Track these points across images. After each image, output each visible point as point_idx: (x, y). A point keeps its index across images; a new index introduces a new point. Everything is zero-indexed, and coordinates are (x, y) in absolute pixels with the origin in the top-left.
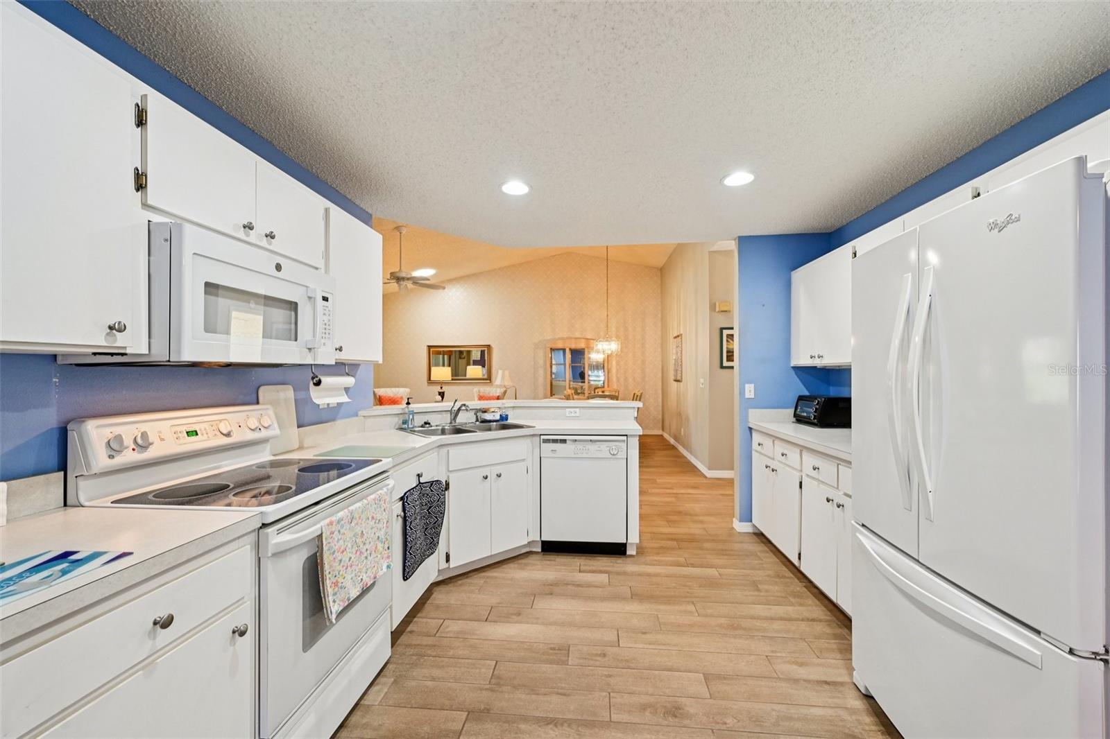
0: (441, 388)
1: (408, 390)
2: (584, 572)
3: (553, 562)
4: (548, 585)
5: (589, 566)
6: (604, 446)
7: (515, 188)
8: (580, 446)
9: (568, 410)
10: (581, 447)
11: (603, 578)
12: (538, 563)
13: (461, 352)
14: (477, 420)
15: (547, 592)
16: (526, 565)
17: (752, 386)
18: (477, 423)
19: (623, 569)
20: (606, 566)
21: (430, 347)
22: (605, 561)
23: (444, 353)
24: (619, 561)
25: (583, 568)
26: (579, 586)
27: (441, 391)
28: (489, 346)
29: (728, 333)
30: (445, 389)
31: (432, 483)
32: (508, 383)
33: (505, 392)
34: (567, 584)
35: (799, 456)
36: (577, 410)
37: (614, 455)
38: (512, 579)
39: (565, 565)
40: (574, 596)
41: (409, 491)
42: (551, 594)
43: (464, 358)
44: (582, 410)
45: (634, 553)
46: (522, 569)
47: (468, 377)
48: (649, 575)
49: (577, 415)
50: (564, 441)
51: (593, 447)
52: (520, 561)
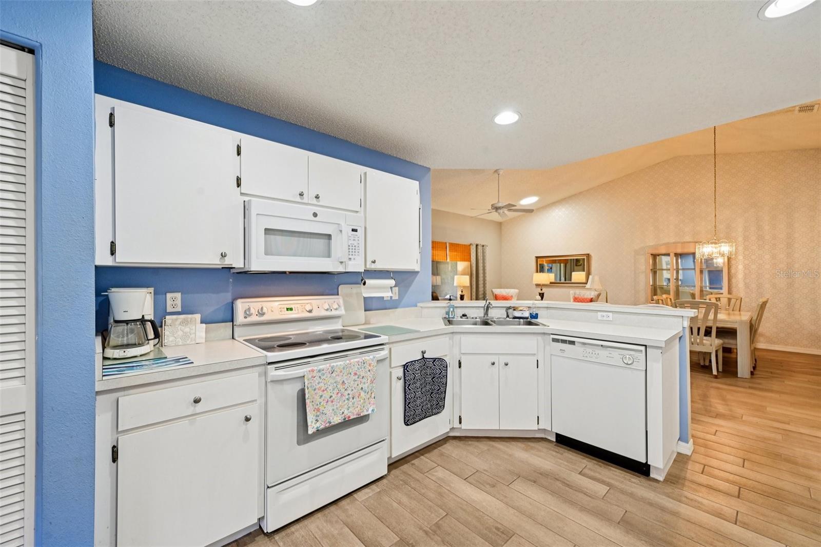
0: (541, 290)
1: (517, 291)
2: (584, 475)
3: (559, 455)
4: (538, 473)
5: (595, 472)
6: (616, 354)
7: (507, 118)
8: (589, 350)
10: (591, 351)
11: (602, 489)
12: (545, 450)
13: (577, 260)
14: (508, 316)
15: (533, 479)
16: (532, 448)
18: (508, 319)
19: (633, 490)
20: (613, 479)
21: (537, 257)
22: (618, 474)
23: (560, 262)
24: (633, 480)
25: (586, 471)
26: (568, 485)
27: (541, 292)
28: (588, 256)
30: (545, 290)
31: (434, 360)
32: (601, 288)
34: (558, 480)
36: (610, 314)
37: (627, 364)
38: (510, 455)
39: (567, 462)
41: (411, 362)
42: (535, 482)
43: (581, 265)
44: (616, 315)
45: (661, 478)
46: (526, 450)
48: (663, 509)
49: (611, 318)
50: (573, 343)
51: (604, 353)
52: (529, 443)
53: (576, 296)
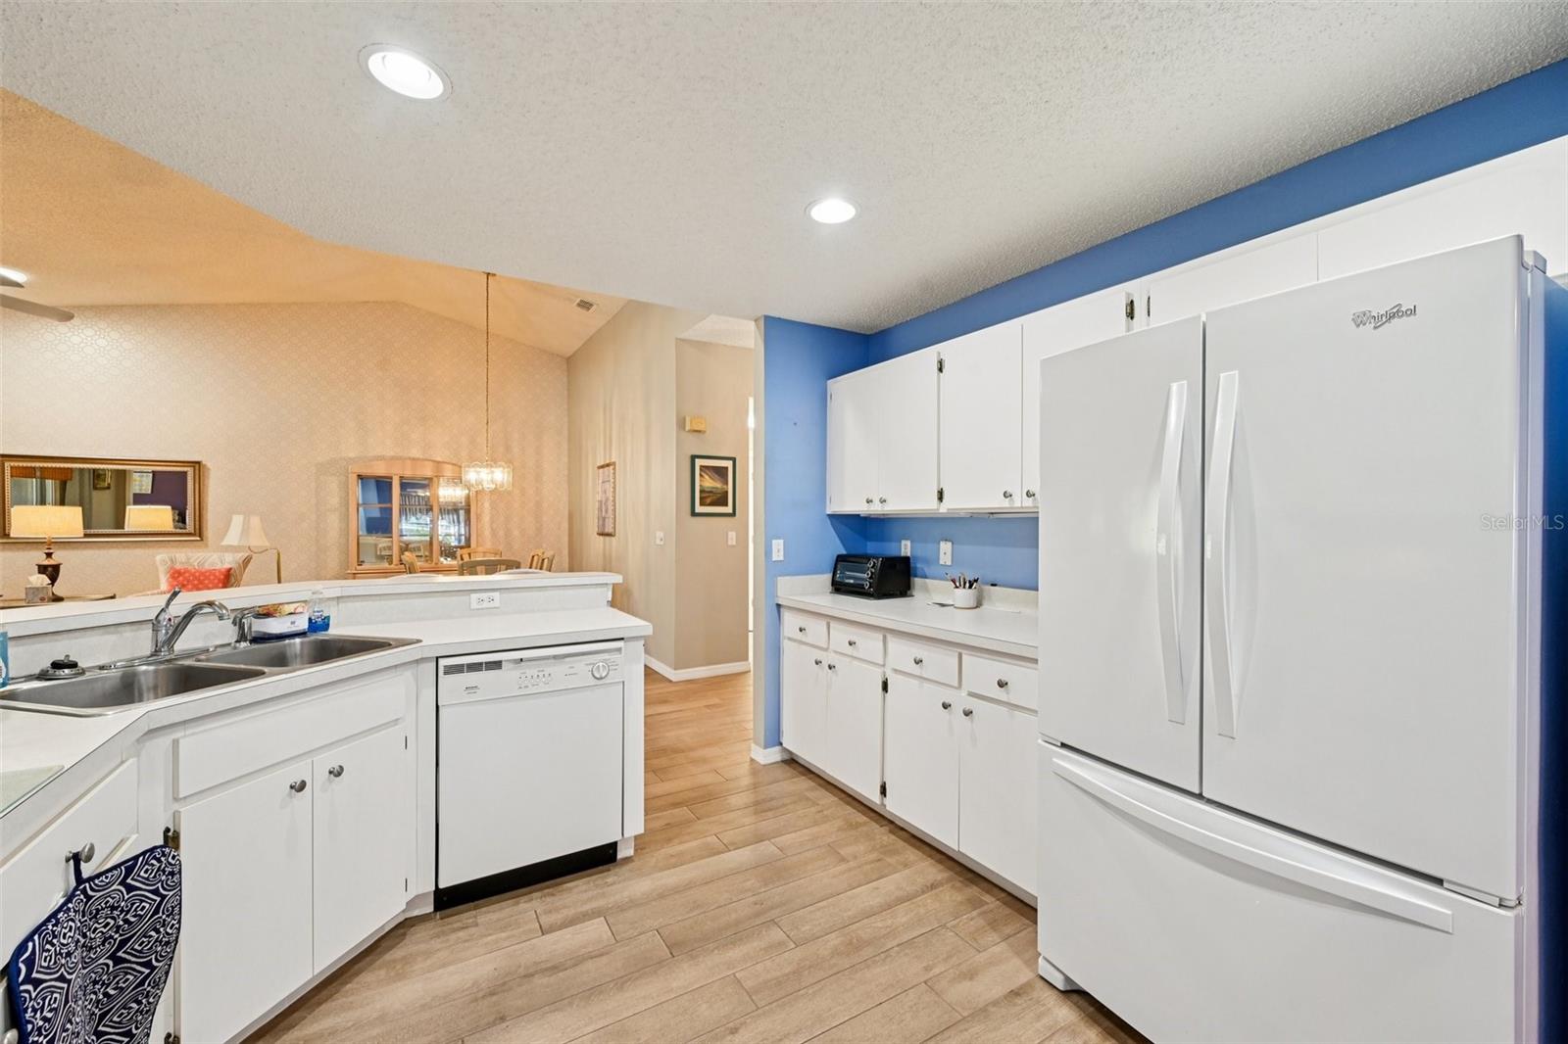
0: (49, 555)
2: (552, 929)
3: (473, 930)
4: (483, 997)
5: (557, 910)
6: (581, 666)
8: (531, 671)
9: (474, 596)
10: (534, 672)
11: (595, 930)
12: (436, 944)
13: (97, 475)
14: (242, 637)
15: (491, 1019)
16: (406, 960)
17: (781, 542)
18: (243, 645)
19: (626, 894)
20: (590, 899)
22: (584, 887)
23: (44, 474)
24: (610, 880)
25: (546, 920)
26: (555, 969)
27: (49, 563)
28: (197, 465)
29: (703, 464)
32: (257, 540)
33: (247, 562)
34: (529, 976)
35: (881, 644)
36: (496, 595)
37: (601, 678)
38: (382, 1018)
39: (503, 929)
40: (557, 1002)
41: (37, 930)
42: (503, 1019)
43: (108, 488)
44: (506, 596)
45: (630, 852)
46: (401, 977)
47: (127, 529)
48: (677, 890)
49: (496, 603)
50: (497, 665)
51: (558, 670)
52: (388, 957)
53: (178, 566)
